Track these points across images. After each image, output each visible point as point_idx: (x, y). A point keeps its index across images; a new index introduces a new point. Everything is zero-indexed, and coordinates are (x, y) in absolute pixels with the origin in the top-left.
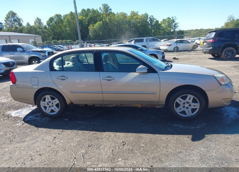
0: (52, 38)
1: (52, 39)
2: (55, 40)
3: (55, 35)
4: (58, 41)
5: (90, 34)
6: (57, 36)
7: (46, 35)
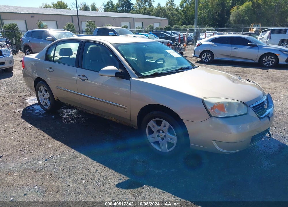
0: (182, 22)
1: (182, 24)
2: (177, 25)
3: (186, 19)
4: (181, 27)
5: (231, 18)
6: (189, 20)
7: (176, 18)
